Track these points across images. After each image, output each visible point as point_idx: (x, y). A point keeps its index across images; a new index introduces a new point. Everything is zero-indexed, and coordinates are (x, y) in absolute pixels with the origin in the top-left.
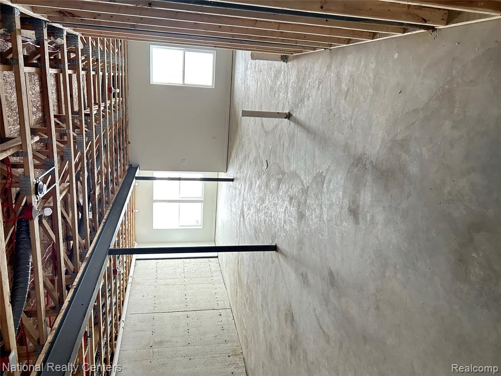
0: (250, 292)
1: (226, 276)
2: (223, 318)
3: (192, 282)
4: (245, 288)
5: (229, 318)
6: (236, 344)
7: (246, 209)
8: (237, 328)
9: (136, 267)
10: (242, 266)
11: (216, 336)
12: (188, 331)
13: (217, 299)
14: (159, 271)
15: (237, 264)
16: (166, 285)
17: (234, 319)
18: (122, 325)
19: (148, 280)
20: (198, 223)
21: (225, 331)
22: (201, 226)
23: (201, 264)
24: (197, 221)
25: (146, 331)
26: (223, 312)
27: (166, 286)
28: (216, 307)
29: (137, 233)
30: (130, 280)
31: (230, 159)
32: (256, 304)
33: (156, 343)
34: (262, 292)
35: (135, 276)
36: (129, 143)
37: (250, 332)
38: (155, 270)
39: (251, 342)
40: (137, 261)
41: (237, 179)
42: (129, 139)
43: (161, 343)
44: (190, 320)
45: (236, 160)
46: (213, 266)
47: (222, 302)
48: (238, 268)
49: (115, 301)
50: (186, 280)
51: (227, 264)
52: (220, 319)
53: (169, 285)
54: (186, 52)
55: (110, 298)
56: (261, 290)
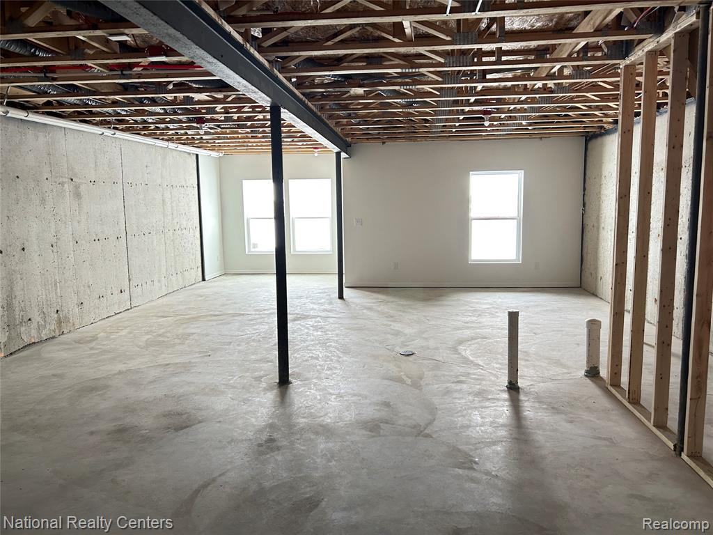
0: (177, 341)
1: (181, 296)
2: (117, 296)
3: (168, 242)
4: (181, 331)
5: (116, 306)
6: (77, 322)
7: (311, 322)
8: (101, 322)
9: (187, 155)
10: (214, 323)
11: (89, 287)
12: (97, 240)
13: (144, 285)
14: (182, 189)
15: (211, 313)
16: (163, 201)
17: (116, 314)
18: (108, 132)
19: (170, 173)
20: (254, 247)
21: (97, 301)
22: (249, 251)
23: (193, 254)
24: (255, 246)
25: (96, 170)
26: (126, 295)
27: (161, 202)
28: (133, 283)
29: (235, 155)
30: (172, 145)
31: (368, 291)
32: (163, 353)
33: (77, 187)
34: (190, 362)
35: (175, 154)
36: (384, 143)
37: (108, 345)
38: (183, 183)
39: (92, 349)
40: (195, 156)
41: (347, 305)
42: (389, 143)
43: (78, 195)
44: (113, 242)
45: (374, 301)
46: (190, 274)
47: (140, 293)
48: (207, 316)
49: (150, 121)
50: (171, 232)
51: (201, 296)
52: (116, 292)
53: (163, 206)
54: (516, 221)
55: (162, 111)
56: (193, 361)
